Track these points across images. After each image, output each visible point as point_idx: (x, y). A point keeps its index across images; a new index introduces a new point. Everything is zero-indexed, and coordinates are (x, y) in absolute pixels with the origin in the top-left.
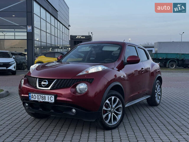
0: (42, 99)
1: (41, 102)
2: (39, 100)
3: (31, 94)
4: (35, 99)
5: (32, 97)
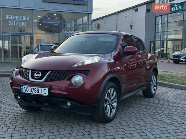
1: (34, 95)
2: (32, 93)
3: (24, 87)
4: (28, 91)
5: (24, 90)
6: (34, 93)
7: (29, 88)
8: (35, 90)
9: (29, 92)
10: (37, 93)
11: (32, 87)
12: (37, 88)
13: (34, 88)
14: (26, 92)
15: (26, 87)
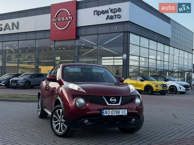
0: (117, 113)
1: (115, 116)
2: (113, 114)
5: (105, 113)
9: (110, 114)
11: (113, 110)
12: (118, 110)
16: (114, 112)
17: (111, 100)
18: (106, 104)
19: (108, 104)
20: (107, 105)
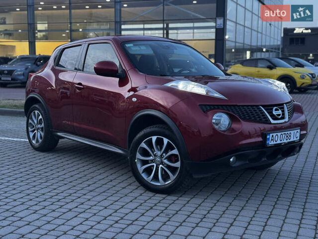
0: (287, 138)
2: (282, 141)
3: (271, 135)
4: (276, 141)
5: (272, 140)
6: (285, 141)
7: (279, 134)
8: (287, 136)
9: (279, 142)
10: (288, 141)
11: (283, 133)
12: (289, 132)
13: (286, 133)
14: (275, 143)
15: (274, 135)
16: (284, 135)
17: (275, 113)
18: (268, 122)
19: (273, 121)
20: (271, 123)
